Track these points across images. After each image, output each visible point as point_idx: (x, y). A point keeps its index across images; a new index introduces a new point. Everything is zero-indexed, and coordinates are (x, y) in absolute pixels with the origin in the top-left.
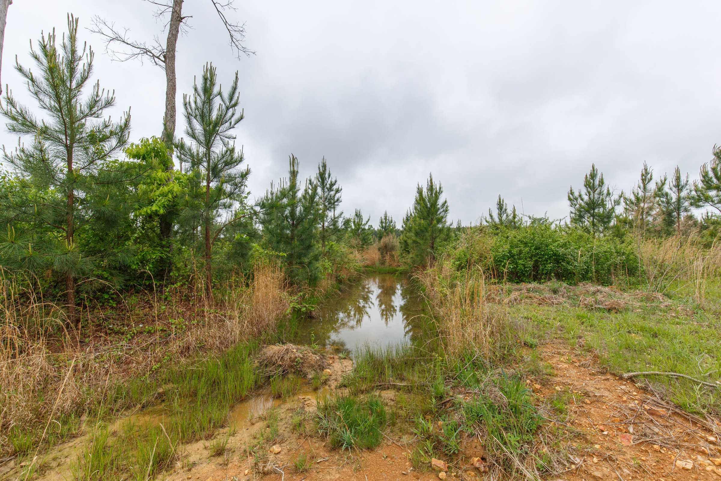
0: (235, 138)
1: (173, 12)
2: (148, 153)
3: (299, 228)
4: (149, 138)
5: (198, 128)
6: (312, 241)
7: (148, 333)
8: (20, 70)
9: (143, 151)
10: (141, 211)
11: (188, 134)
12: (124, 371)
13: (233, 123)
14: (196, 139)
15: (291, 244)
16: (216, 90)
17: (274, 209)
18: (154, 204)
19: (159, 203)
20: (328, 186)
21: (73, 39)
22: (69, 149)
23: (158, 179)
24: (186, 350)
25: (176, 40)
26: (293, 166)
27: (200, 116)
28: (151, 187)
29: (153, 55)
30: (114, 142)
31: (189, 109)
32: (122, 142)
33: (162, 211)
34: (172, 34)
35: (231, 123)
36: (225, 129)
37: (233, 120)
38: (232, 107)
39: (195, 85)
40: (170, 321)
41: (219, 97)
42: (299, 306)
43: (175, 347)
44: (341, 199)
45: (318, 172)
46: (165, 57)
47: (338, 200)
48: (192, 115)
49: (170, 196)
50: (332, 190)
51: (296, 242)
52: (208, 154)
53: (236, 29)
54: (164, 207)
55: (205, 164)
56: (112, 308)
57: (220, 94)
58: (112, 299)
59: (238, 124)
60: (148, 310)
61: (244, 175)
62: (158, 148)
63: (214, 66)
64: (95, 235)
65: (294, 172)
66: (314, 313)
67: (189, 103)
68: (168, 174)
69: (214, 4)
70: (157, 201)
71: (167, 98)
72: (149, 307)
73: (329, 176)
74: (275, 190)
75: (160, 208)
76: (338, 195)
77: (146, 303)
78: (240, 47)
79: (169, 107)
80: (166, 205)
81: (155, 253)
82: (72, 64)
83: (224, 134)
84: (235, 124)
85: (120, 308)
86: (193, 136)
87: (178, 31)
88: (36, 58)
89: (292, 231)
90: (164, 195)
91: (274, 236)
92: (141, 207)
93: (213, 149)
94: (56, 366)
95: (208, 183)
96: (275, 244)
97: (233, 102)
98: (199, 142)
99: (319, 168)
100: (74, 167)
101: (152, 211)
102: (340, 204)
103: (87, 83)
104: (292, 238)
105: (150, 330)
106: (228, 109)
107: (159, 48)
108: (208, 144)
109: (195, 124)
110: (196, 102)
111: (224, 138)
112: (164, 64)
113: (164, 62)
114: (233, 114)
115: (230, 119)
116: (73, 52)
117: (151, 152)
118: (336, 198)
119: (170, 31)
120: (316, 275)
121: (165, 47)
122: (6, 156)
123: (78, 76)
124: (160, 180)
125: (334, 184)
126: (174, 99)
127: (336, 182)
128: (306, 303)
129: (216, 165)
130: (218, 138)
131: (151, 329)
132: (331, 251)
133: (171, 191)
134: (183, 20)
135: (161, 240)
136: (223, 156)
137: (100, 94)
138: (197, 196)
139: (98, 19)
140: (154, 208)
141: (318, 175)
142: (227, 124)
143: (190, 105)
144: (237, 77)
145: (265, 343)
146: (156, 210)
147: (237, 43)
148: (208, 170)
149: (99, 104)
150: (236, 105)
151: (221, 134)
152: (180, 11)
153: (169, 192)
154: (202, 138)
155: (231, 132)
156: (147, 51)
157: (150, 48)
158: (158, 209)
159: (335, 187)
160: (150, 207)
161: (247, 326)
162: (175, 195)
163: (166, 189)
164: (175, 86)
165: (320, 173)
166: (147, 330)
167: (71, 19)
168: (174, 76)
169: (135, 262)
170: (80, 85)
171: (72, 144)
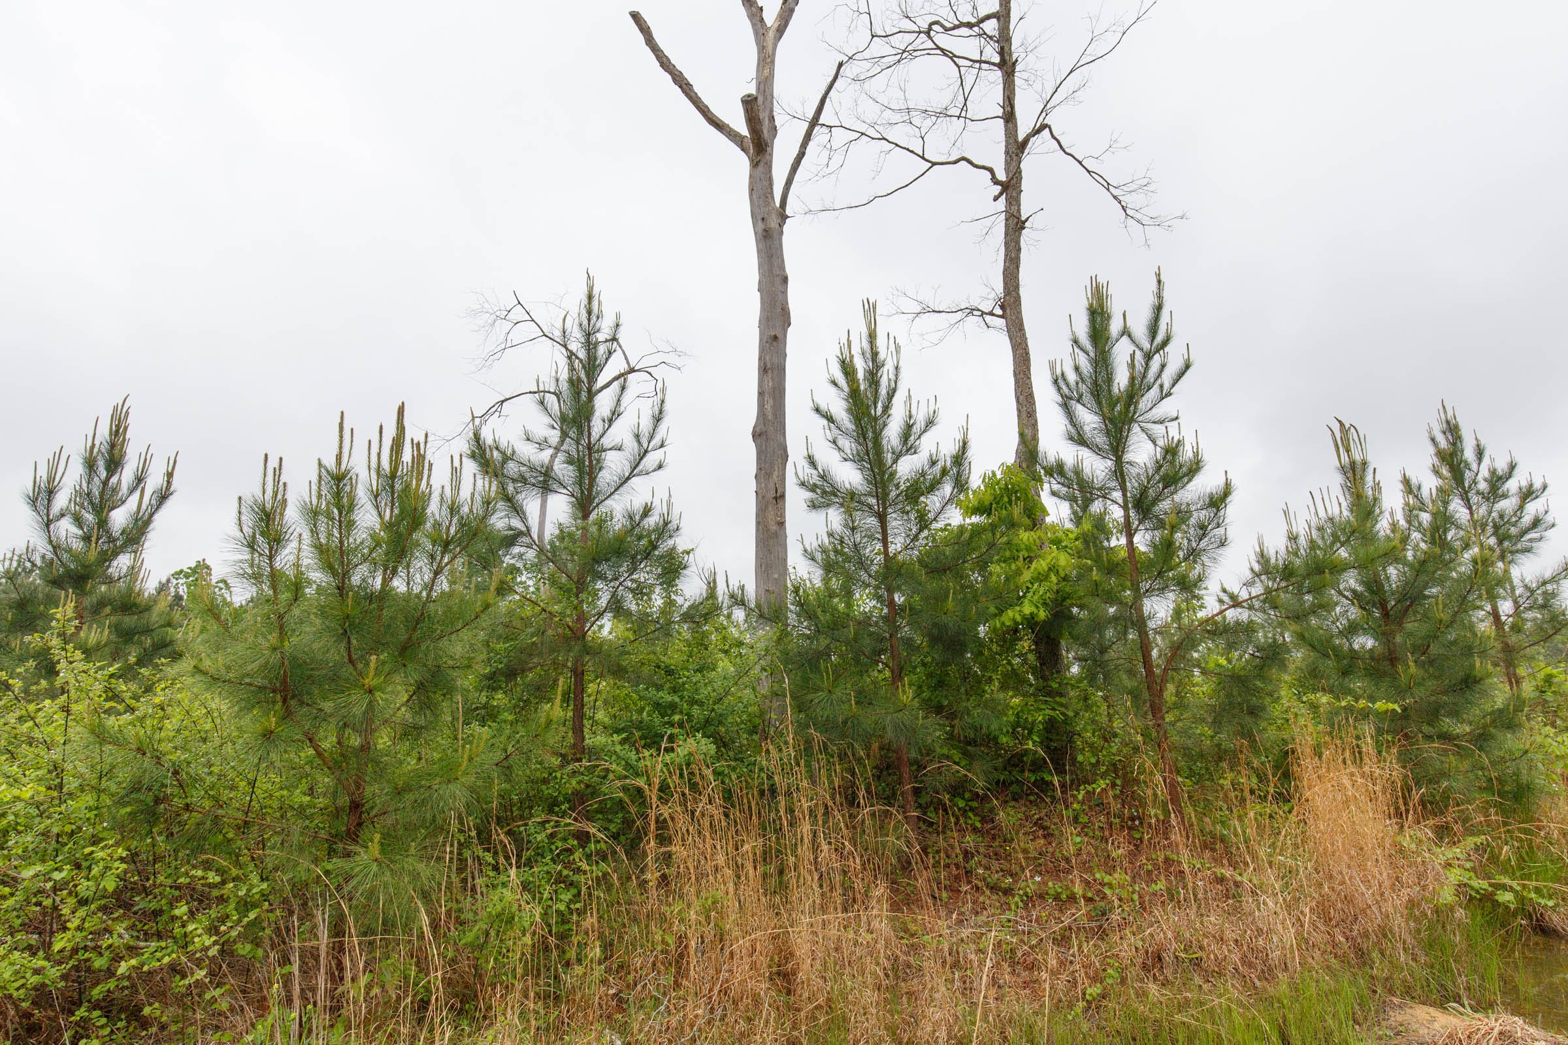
0: (1177, 418)
1: (1007, 220)
2: (997, 499)
3: (1409, 626)
4: (996, 469)
5: (1089, 419)
6: (1478, 664)
7: (1055, 899)
8: (817, 410)
9: (988, 499)
10: (1002, 619)
11: (1071, 439)
12: (1026, 985)
13: (1167, 386)
14: (1088, 446)
15: (1394, 677)
16: (1115, 327)
17: (1327, 575)
18: (1026, 601)
19: (1036, 597)
20: (1483, 486)
21: (872, 336)
22: (882, 518)
23: (1023, 546)
24: (1154, 961)
25: (1018, 268)
26: (1348, 451)
27: (1092, 393)
28: (1013, 567)
29: (983, 313)
30: (947, 489)
31: (1064, 387)
32: (961, 485)
33: (1042, 615)
34: (1011, 259)
35: (1161, 386)
36: (1149, 406)
37: (1166, 379)
38: (1157, 351)
39: (1073, 333)
40: (1098, 876)
41: (1125, 339)
42: (1484, 884)
43: (1128, 946)
44: (1549, 518)
45: (1431, 450)
46: (1002, 307)
47: (1536, 523)
48: (1071, 399)
49: (1054, 579)
50: (1505, 496)
51: (1411, 668)
52: (1119, 473)
53: (1133, 187)
54: (1045, 604)
55: (1117, 495)
56: (975, 830)
57: (1126, 332)
58: (972, 809)
59: (1180, 382)
60: (1042, 841)
61: (1217, 502)
62: (1013, 485)
63: (1102, 280)
64: (930, 675)
65: (1353, 464)
66: (1555, 918)
67: (1063, 374)
68: (1039, 533)
69: (1080, 163)
70: (1030, 594)
71: (1017, 382)
72: (1045, 837)
73: (1480, 453)
74: (1301, 529)
75: (1037, 607)
76: (1533, 508)
77: (1035, 824)
78: (1146, 221)
79: (1021, 398)
80: (1048, 601)
81: (1041, 710)
82: (873, 377)
83: (1149, 416)
84: (1173, 385)
85: (990, 830)
86: (1079, 438)
87: (1019, 250)
88: (834, 383)
89: (1385, 636)
90: (1041, 578)
91: (1328, 656)
92: (1001, 612)
93: (1128, 457)
94: (905, 941)
95: (1130, 536)
96: (1334, 680)
97: (1160, 338)
98: (1096, 450)
99: (1433, 440)
100: (892, 549)
101: (1024, 617)
102: (1549, 534)
103: (894, 400)
104: (1392, 658)
105: (1059, 894)
106: (1148, 357)
107: (993, 295)
108: (1117, 447)
109: (1081, 413)
110: (1077, 369)
111: (1149, 426)
112: (1003, 321)
113: (1001, 317)
114: (1163, 366)
115: (1159, 376)
116: (875, 354)
117: (1002, 496)
118: (1527, 519)
119: (1006, 256)
120: (1524, 779)
121: (1000, 288)
122: (806, 551)
123: (883, 391)
124: (1028, 549)
125: (1509, 474)
126: (1029, 378)
127: (1512, 467)
128: (1504, 872)
129: (1144, 491)
130: (1136, 428)
131: (1060, 890)
132: (1549, 696)
133: (1053, 568)
134: (1027, 224)
135: (1044, 678)
136: (1159, 467)
137: (914, 412)
138: (1112, 569)
139: (895, 292)
140: (1028, 609)
141: (1436, 461)
142: (1154, 392)
143: (1065, 380)
144: (1159, 282)
145: (1391, 992)
146: (1031, 614)
147: (1138, 216)
148: (1125, 507)
149: (916, 429)
150: (1166, 342)
151: (1140, 419)
152: (1019, 211)
153: (1050, 569)
154: (1101, 440)
155: (1166, 408)
156: (972, 311)
157: (975, 304)
158: (1036, 611)
159: (1512, 485)
160: (1018, 608)
161: (1313, 923)
162: (1062, 574)
163: (1041, 565)
164: (1027, 354)
165: (1440, 454)
166: (1052, 892)
167: (866, 306)
168: (1024, 335)
169: (1005, 730)
170: (886, 408)
171: (885, 508)
